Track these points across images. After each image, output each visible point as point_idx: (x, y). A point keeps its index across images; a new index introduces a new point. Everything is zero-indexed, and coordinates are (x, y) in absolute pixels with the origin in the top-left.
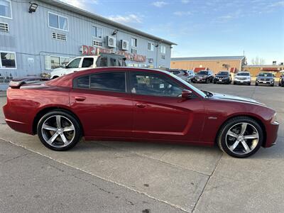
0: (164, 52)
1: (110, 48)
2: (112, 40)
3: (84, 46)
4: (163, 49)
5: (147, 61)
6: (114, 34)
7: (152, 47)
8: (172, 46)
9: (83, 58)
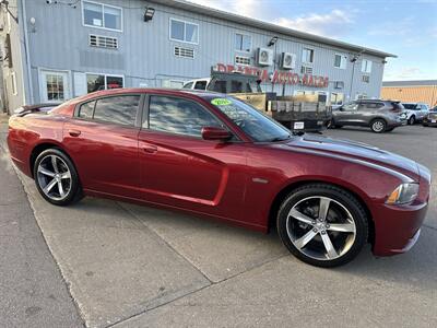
0: (369, 71)
1: (263, 66)
2: (266, 54)
3: (219, 65)
4: (367, 66)
5: (331, 85)
6: (271, 44)
7: (344, 62)
8: (387, 59)
9: (195, 81)
